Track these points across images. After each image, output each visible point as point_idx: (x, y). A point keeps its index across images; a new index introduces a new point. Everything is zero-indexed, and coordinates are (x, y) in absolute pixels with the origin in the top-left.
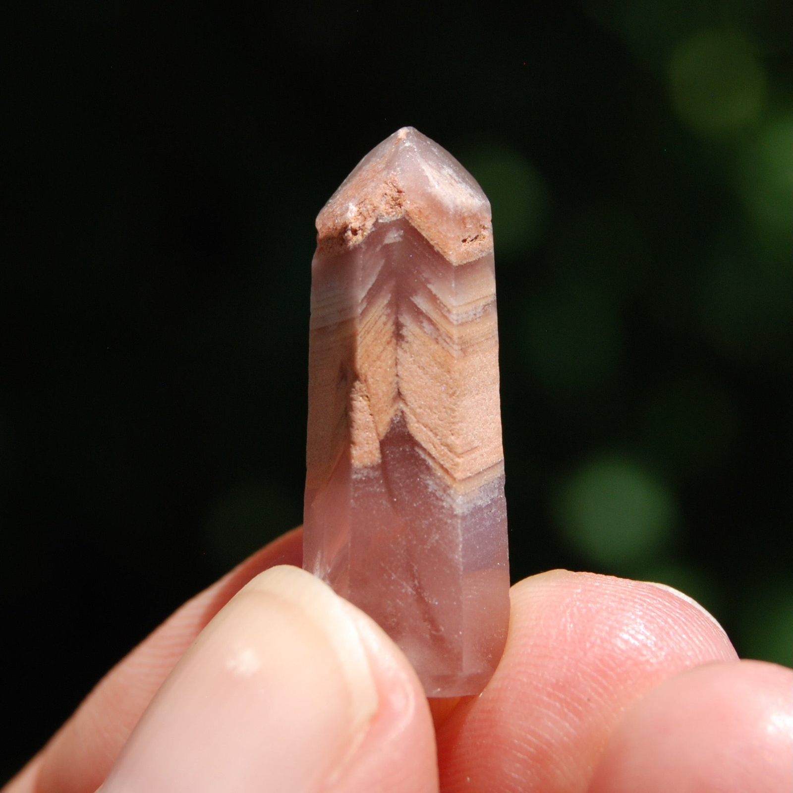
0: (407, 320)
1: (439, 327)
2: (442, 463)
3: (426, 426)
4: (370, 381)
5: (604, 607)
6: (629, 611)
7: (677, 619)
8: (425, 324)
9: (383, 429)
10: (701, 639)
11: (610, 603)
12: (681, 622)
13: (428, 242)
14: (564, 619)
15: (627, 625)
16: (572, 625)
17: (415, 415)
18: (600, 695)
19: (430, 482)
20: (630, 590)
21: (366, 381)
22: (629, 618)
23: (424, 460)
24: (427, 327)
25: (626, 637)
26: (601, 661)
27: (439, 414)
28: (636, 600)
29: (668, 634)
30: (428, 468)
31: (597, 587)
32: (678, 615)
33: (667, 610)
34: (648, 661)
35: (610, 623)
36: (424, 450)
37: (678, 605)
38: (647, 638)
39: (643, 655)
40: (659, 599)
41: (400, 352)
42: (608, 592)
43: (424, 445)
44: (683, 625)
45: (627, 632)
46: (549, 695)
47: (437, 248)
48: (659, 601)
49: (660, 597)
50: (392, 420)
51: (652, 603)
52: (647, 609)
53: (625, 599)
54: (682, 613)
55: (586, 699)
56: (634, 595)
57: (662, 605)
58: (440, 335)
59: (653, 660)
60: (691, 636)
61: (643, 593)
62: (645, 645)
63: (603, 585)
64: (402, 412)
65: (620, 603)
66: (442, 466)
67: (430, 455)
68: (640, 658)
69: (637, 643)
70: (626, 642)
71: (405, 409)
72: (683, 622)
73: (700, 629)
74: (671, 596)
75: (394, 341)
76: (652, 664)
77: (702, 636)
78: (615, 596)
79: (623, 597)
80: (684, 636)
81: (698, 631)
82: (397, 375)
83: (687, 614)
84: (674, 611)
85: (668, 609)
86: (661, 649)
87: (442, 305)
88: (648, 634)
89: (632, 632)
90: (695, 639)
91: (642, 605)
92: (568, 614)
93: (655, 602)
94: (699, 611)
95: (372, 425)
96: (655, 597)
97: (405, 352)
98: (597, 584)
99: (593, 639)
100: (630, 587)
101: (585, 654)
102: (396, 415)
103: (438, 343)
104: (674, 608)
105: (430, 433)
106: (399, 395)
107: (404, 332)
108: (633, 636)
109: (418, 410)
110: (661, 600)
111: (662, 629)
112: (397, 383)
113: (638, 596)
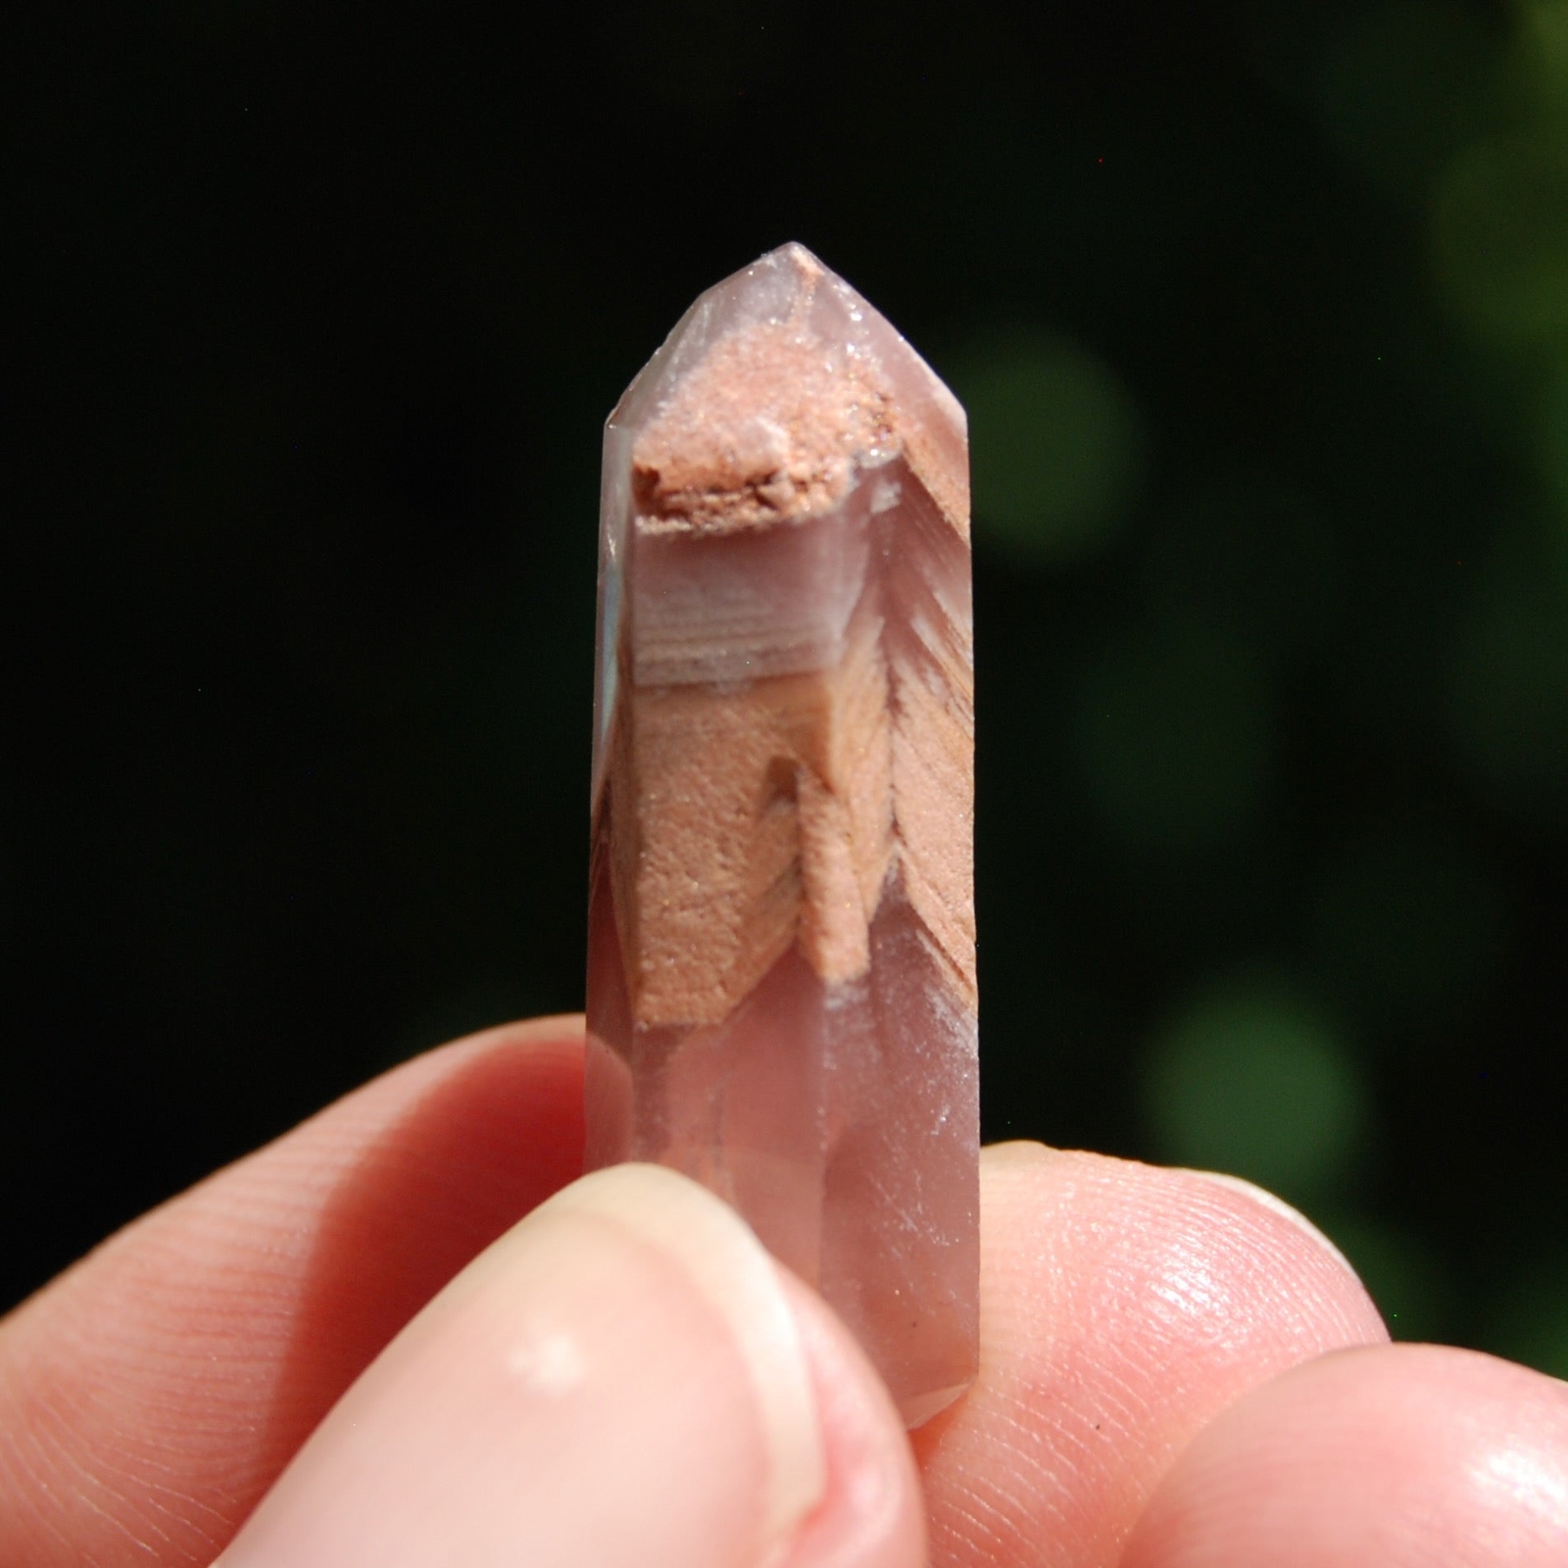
0: (905, 670)
1: (952, 680)
2: (955, 957)
3: (934, 886)
4: (855, 802)
5: (1123, 1232)
6: (1174, 1242)
7: (1269, 1257)
8: (931, 676)
9: (872, 900)
10: (1319, 1300)
11: (1136, 1224)
12: (1278, 1266)
13: (934, 505)
14: (1042, 1257)
15: (1173, 1270)
16: (1059, 1271)
17: (918, 865)
18: (1121, 1417)
19: (937, 999)
20: (1175, 1194)
21: (847, 803)
22: (1174, 1255)
23: (929, 956)
24: (935, 682)
25: (1171, 1296)
26: (1122, 1345)
27: (950, 857)
28: (1188, 1218)
29: (1252, 1288)
30: (936, 971)
31: (1106, 1187)
32: (1271, 1250)
33: (1250, 1240)
34: (1216, 1347)
35: (1137, 1265)
36: (930, 935)
37: (1269, 1227)
38: (1214, 1299)
39: (1207, 1335)
40: (1233, 1215)
41: (897, 736)
42: (1129, 1198)
43: (930, 925)
44: (1281, 1270)
45: (1174, 1287)
46: (1019, 1416)
47: (947, 517)
48: (1233, 1219)
49: (1235, 1211)
50: (886, 879)
51: (1218, 1223)
52: (1211, 1236)
53: (1165, 1215)
54: (1280, 1245)
55: (1092, 1426)
56: (1182, 1206)
57: (1240, 1229)
58: (952, 695)
59: (1227, 1345)
60: (1299, 1293)
61: (1201, 1202)
62: (1210, 1314)
63: (1120, 1182)
64: (900, 861)
65: (1156, 1223)
66: (954, 966)
67: (937, 944)
68: (1200, 1340)
69: (1193, 1310)
70: (1173, 1308)
71: (905, 856)
72: (1281, 1263)
73: (1315, 1280)
74: (1255, 1207)
75: (887, 714)
76: (1223, 1352)
77: (1320, 1294)
78: (1145, 1208)
79: (1162, 1211)
80: (1284, 1293)
81: (1312, 1283)
82: (893, 787)
83: (1289, 1247)
84: (1264, 1241)
85: (1251, 1236)
86: (1242, 1320)
87: (955, 635)
88: (1214, 1289)
89: (1183, 1286)
90: (1307, 1302)
91: (1200, 1229)
92: (1050, 1247)
93: (1225, 1221)
94: (1310, 1239)
95: (856, 893)
96: (1225, 1211)
97: (904, 736)
98: (1107, 1181)
99: (1104, 1299)
100: (1173, 1187)
101: (1090, 1332)
102: (890, 868)
103: (947, 711)
104: (1263, 1234)
105: (938, 900)
106: (895, 828)
107: (903, 695)
108: (1185, 1295)
109: (924, 855)
110: (1237, 1218)
111: (1241, 1278)
112: (893, 802)
113: (1192, 1210)
